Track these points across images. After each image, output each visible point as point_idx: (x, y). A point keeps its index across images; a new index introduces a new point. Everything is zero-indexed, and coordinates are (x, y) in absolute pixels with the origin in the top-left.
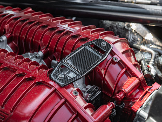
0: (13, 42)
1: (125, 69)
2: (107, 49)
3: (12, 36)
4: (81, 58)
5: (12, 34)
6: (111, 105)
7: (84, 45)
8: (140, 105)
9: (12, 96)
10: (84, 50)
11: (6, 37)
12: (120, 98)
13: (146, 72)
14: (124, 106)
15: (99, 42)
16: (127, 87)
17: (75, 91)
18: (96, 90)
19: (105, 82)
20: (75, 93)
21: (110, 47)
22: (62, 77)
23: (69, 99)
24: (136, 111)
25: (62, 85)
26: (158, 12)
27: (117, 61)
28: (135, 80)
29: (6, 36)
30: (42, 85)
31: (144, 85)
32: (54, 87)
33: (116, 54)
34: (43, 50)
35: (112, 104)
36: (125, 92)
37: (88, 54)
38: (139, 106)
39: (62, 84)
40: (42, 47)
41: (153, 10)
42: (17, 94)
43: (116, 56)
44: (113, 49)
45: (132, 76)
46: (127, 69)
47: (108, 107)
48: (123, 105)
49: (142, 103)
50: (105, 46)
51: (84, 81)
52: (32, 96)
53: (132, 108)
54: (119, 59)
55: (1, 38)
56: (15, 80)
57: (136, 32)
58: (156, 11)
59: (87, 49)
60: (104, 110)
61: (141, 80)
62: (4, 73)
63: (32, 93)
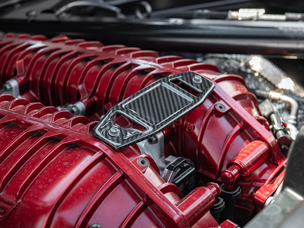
0: (31, 92)
1: (239, 126)
2: (204, 88)
3: (29, 80)
4: (154, 102)
5: (28, 76)
6: (214, 189)
7: (160, 82)
8: (270, 191)
9: (20, 171)
10: (159, 90)
11: (18, 81)
12: (231, 176)
13: (281, 134)
14: (239, 193)
15: (188, 76)
16: (245, 157)
17: (142, 159)
18: (185, 165)
19: (203, 152)
20: (143, 162)
21: (210, 85)
22: (117, 132)
23: (130, 173)
24: (263, 202)
25: (117, 146)
26: (299, 32)
27: (223, 111)
28: (260, 144)
29: (17, 79)
30: (77, 149)
31: (277, 156)
32: (101, 150)
33: (222, 99)
34: (85, 99)
35: (216, 186)
36: (241, 166)
37: (167, 96)
38: (268, 193)
39: (115, 144)
40: (84, 96)
41: (290, 29)
42: (31, 167)
43: (221, 102)
44: (215, 90)
45: (253, 139)
46: (243, 126)
47: (209, 192)
48: (238, 191)
49: (275, 187)
50: (200, 84)
51: (163, 152)
52: (58, 168)
53: (255, 197)
54: (228, 108)
55: (8, 83)
56: (26, 142)
57: (262, 76)
58: (295, 30)
59: (165, 88)
60: (200, 195)
61: (271, 145)
62: (6, 133)
63: (59, 162)
